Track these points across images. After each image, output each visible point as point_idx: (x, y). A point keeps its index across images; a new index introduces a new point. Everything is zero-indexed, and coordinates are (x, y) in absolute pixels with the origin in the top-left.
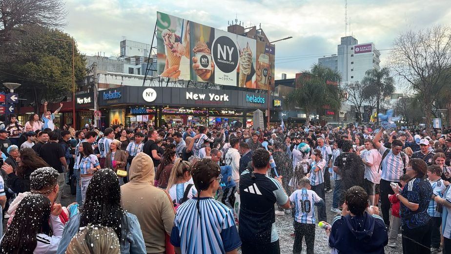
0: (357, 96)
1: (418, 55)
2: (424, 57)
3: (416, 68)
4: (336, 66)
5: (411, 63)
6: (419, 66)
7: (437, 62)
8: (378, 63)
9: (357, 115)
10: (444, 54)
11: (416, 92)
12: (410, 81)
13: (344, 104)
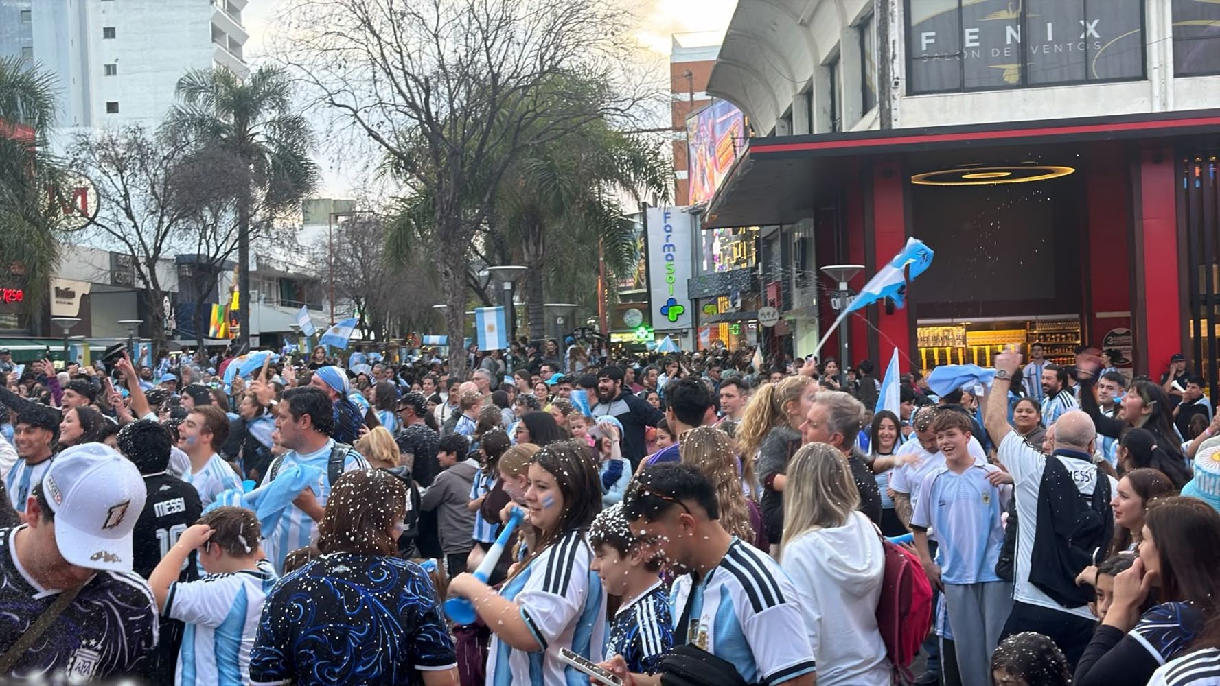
0: (137, 205)
1: (403, 15)
2: (432, 25)
3: (399, 75)
4: (24, 41)
5: (376, 54)
6: (410, 71)
7: (484, 59)
8: (235, 46)
9: (147, 302)
10: (506, 21)
11: (406, 192)
12: (377, 138)
13: (72, 247)
